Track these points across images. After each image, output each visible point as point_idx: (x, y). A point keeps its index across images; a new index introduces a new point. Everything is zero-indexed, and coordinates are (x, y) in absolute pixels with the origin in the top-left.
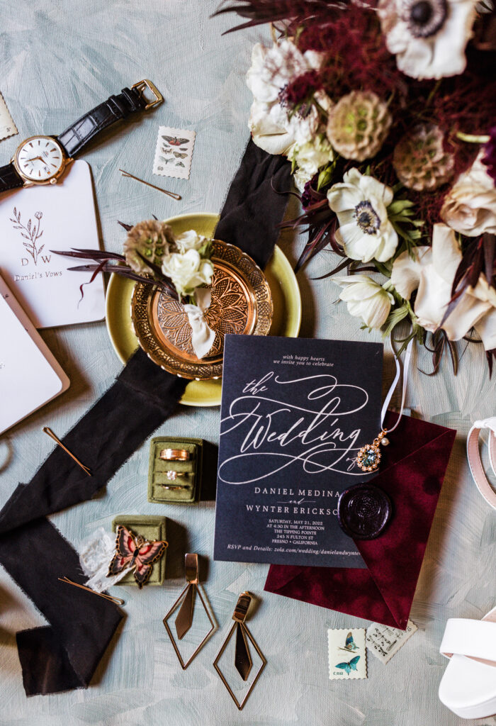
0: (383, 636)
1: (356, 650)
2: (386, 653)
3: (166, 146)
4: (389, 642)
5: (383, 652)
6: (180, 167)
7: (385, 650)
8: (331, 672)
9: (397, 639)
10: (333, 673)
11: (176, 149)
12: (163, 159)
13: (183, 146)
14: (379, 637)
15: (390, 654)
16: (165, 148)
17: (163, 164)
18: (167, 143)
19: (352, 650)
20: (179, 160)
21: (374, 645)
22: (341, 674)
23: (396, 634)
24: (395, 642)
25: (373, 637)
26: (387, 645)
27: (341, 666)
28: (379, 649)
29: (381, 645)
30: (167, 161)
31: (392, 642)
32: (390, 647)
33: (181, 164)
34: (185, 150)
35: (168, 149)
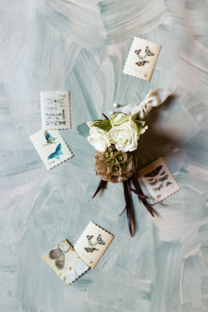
0: (54, 115)
1: (56, 141)
2: (65, 122)
3: (151, 180)
4: (60, 114)
5: (62, 123)
6: (170, 186)
7: (62, 121)
8: (46, 165)
9: (63, 108)
10: (48, 164)
11: (159, 177)
12: (156, 189)
13: (161, 172)
14: (52, 117)
15: (67, 120)
16: (152, 182)
17: (158, 192)
18: (150, 178)
19: (53, 142)
20: (165, 182)
21: (53, 124)
22: (54, 162)
23: (60, 106)
24: (63, 111)
25: (49, 120)
26: (60, 117)
27: (51, 156)
28: (58, 123)
29: (57, 120)
30: (159, 189)
31: (62, 112)
32: (64, 116)
33: (168, 184)
34: (164, 173)
35: (154, 181)
